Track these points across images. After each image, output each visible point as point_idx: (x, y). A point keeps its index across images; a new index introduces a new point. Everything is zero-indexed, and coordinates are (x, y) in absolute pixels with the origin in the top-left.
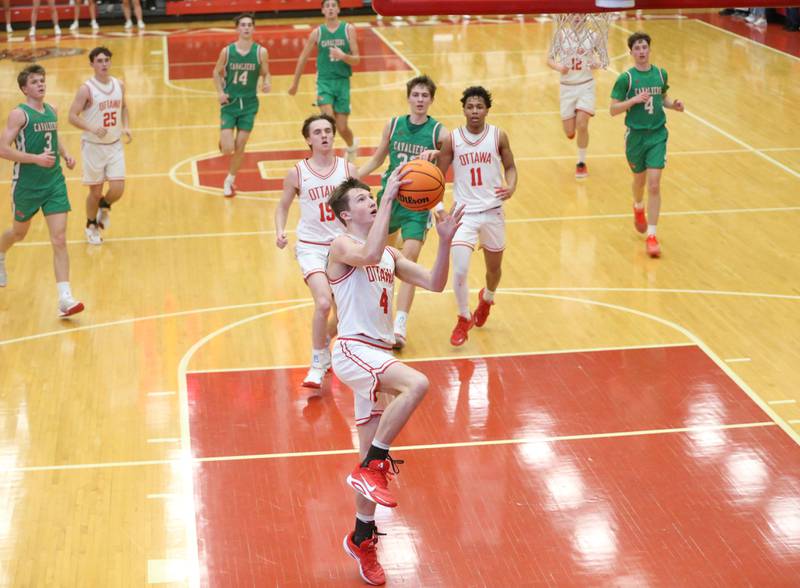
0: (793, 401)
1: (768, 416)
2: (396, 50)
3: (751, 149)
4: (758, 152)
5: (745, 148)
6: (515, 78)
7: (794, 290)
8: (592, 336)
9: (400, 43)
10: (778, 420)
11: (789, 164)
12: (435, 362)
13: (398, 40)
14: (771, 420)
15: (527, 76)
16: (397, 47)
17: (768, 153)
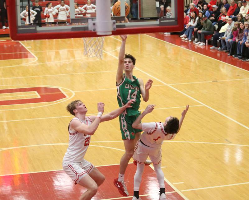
0: (183, 183)
1: (173, 189)
2: (29, 50)
3: (166, 84)
4: (169, 85)
5: (164, 84)
6: (72, 60)
7: (183, 139)
8: (104, 160)
9: (30, 47)
10: (177, 191)
11: (180, 90)
12: (43, 173)
13: (30, 46)
14: (174, 191)
15: (76, 59)
16: (28, 48)
17: (173, 86)
